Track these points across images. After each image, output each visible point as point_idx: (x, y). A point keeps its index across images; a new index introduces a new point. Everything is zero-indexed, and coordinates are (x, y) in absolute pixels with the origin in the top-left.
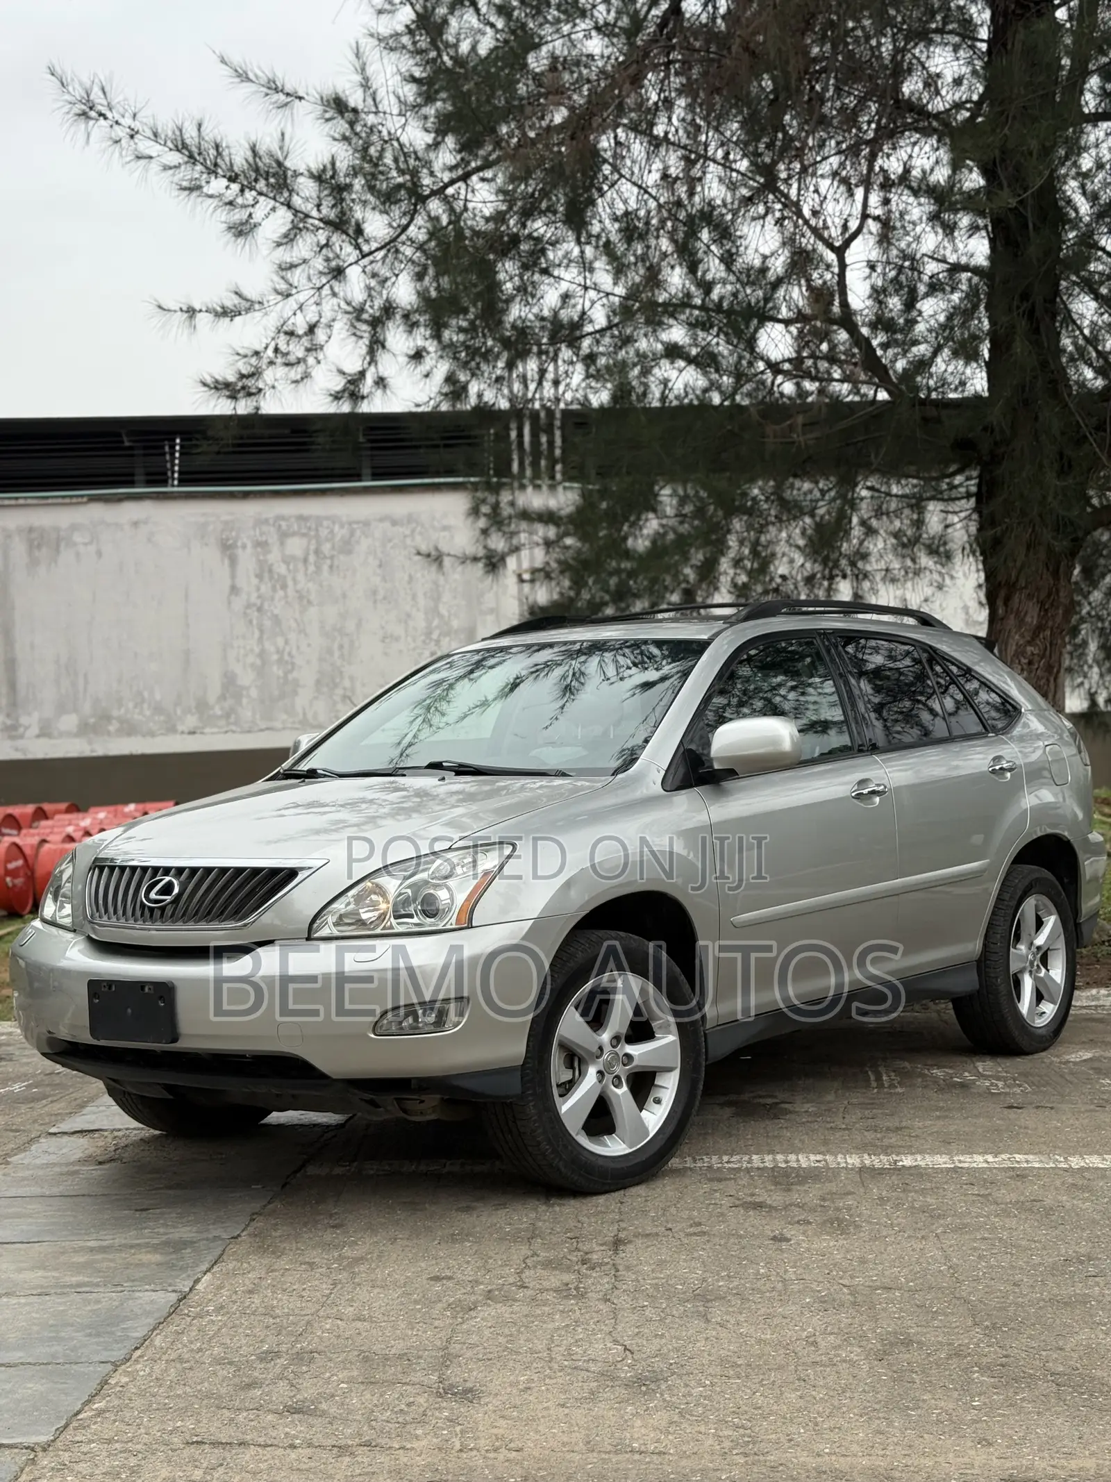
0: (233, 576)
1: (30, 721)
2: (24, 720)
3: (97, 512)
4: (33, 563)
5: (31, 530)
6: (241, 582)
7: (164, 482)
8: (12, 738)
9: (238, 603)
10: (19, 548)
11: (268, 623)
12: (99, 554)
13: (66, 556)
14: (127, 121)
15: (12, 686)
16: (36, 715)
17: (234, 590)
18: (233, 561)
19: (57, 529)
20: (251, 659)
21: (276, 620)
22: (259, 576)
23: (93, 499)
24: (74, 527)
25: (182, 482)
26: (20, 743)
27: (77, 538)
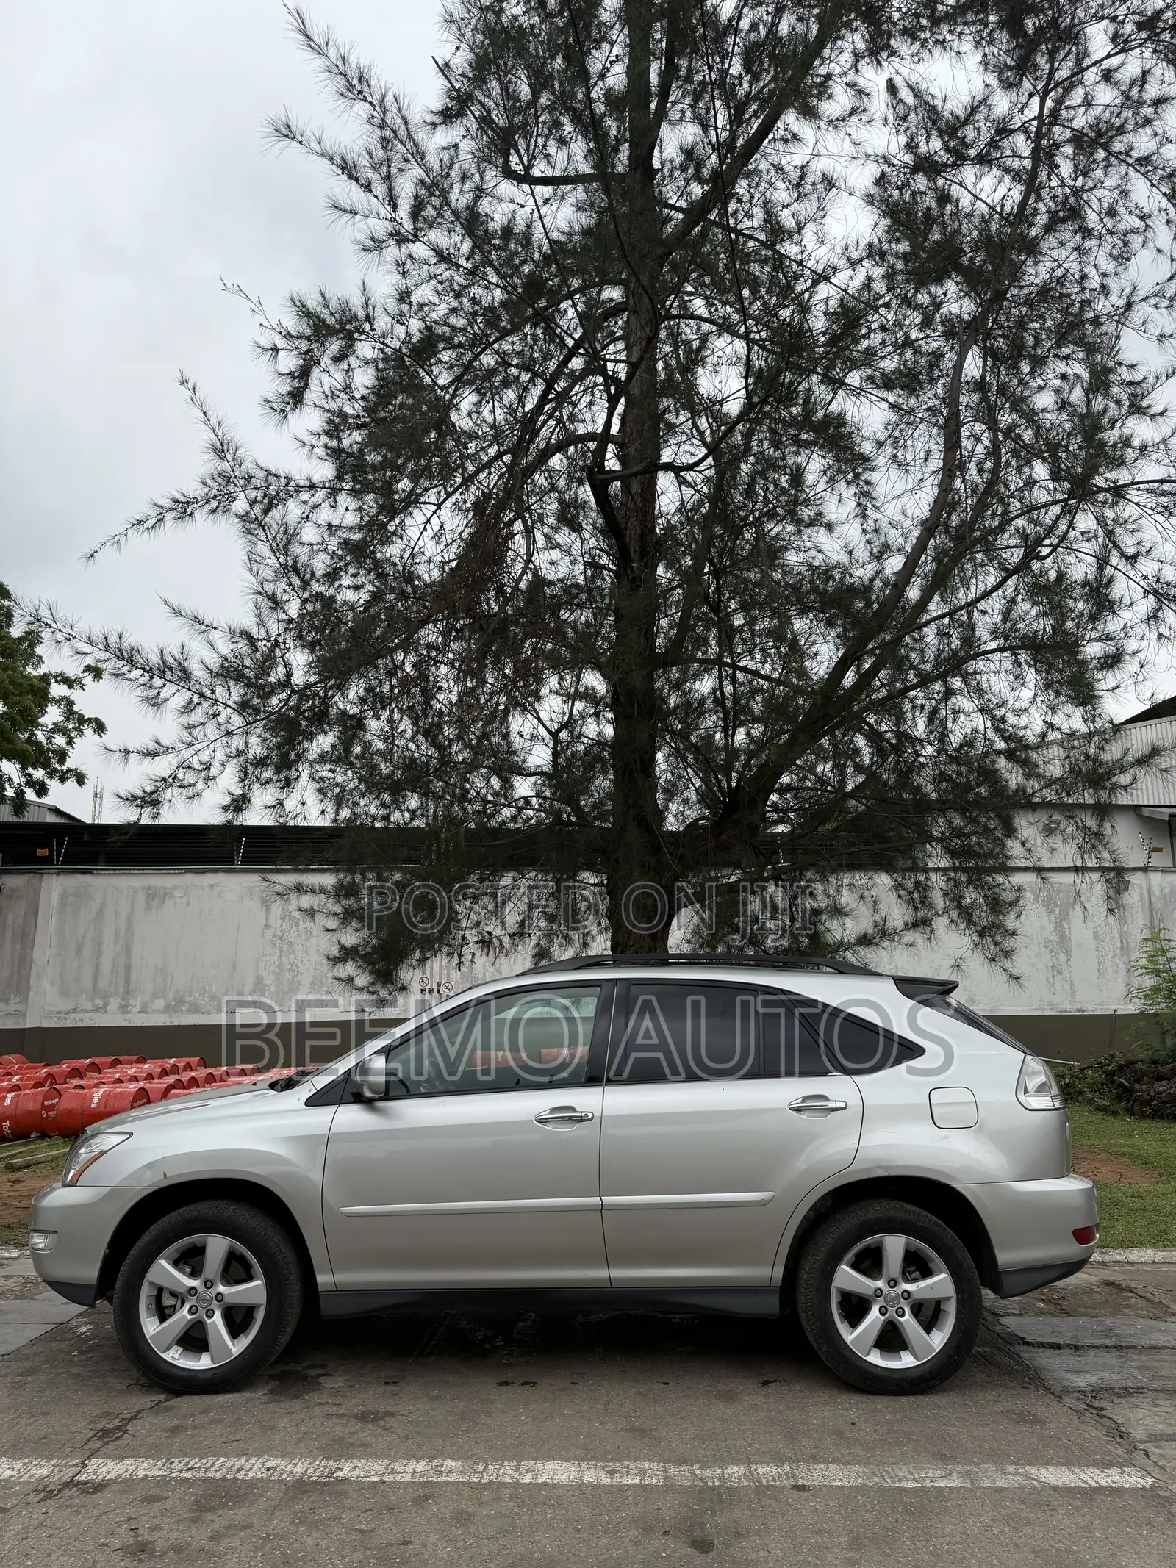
0: (267, 919)
1: (136, 1003)
2: (131, 1002)
3: (190, 878)
4: (148, 907)
5: (149, 888)
6: (271, 922)
7: (232, 863)
8: (124, 1013)
9: (269, 934)
10: (141, 899)
11: (285, 946)
12: (188, 903)
13: (169, 904)
14: (68, 630)
15: (127, 981)
16: (139, 999)
17: (267, 926)
18: (268, 910)
19: (165, 888)
20: (272, 968)
21: (291, 945)
22: (283, 919)
23: (187, 871)
24: (175, 887)
25: (243, 863)
26: (128, 1016)
27: (176, 894)
